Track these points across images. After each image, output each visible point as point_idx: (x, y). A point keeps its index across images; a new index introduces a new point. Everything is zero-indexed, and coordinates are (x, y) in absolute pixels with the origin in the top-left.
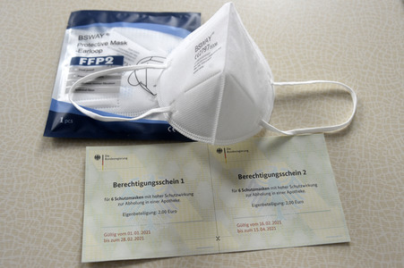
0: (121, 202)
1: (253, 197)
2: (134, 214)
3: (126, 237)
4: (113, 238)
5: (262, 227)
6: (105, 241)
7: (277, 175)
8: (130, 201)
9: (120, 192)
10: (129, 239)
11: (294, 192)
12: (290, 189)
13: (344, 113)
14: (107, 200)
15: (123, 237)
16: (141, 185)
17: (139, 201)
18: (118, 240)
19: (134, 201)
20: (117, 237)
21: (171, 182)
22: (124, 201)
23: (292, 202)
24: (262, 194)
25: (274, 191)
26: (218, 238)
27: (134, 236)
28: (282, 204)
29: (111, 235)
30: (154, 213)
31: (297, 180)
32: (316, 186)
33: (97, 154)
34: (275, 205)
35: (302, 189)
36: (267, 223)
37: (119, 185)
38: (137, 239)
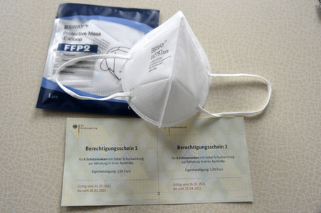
0: (91, 161)
1: (186, 164)
2: (100, 172)
3: (94, 189)
4: (84, 189)
5: (191, 187)
6: (78, 191)
7: (206, 148)
8: (97, 161)
9: (90, 154)
10: (95, 191)
11: (217, 161)
12: (214, 159)
13: (260, 101)
14: (81, 159)
15: (91, 188)
16: (106, 149)
17: (104, 162)
18: (88, 190)
19: (100, 161)
20: (87, 188)
21: (128, 149)
22: (94, 162)
23: (214, 169)
24: (194, 162)
25: (202, 160)
26: (159, 193)
27: (99, 189)
28: (207, 170)
29: (83, 186)
30: (115, 172)
31: (220, 152)
32: (233, 157)
33: (75, 124)
34: (202, 170)
35: (223, 159)
36: (195, 184)
37: (90, 149)
38: (101, 190)
